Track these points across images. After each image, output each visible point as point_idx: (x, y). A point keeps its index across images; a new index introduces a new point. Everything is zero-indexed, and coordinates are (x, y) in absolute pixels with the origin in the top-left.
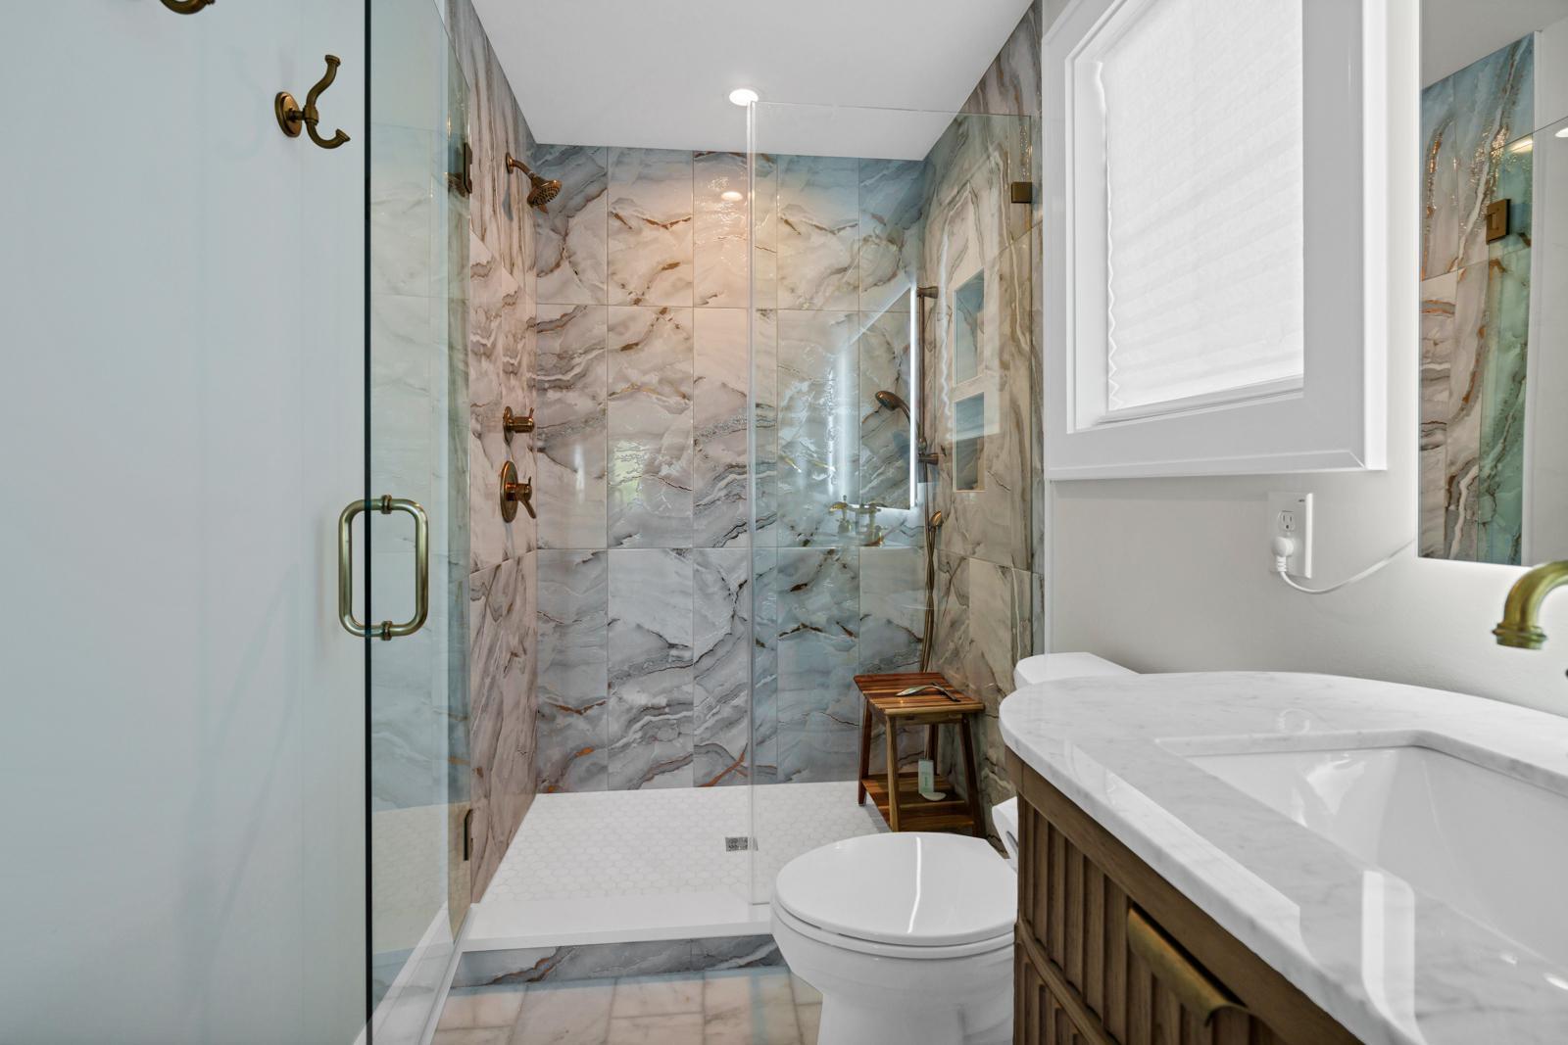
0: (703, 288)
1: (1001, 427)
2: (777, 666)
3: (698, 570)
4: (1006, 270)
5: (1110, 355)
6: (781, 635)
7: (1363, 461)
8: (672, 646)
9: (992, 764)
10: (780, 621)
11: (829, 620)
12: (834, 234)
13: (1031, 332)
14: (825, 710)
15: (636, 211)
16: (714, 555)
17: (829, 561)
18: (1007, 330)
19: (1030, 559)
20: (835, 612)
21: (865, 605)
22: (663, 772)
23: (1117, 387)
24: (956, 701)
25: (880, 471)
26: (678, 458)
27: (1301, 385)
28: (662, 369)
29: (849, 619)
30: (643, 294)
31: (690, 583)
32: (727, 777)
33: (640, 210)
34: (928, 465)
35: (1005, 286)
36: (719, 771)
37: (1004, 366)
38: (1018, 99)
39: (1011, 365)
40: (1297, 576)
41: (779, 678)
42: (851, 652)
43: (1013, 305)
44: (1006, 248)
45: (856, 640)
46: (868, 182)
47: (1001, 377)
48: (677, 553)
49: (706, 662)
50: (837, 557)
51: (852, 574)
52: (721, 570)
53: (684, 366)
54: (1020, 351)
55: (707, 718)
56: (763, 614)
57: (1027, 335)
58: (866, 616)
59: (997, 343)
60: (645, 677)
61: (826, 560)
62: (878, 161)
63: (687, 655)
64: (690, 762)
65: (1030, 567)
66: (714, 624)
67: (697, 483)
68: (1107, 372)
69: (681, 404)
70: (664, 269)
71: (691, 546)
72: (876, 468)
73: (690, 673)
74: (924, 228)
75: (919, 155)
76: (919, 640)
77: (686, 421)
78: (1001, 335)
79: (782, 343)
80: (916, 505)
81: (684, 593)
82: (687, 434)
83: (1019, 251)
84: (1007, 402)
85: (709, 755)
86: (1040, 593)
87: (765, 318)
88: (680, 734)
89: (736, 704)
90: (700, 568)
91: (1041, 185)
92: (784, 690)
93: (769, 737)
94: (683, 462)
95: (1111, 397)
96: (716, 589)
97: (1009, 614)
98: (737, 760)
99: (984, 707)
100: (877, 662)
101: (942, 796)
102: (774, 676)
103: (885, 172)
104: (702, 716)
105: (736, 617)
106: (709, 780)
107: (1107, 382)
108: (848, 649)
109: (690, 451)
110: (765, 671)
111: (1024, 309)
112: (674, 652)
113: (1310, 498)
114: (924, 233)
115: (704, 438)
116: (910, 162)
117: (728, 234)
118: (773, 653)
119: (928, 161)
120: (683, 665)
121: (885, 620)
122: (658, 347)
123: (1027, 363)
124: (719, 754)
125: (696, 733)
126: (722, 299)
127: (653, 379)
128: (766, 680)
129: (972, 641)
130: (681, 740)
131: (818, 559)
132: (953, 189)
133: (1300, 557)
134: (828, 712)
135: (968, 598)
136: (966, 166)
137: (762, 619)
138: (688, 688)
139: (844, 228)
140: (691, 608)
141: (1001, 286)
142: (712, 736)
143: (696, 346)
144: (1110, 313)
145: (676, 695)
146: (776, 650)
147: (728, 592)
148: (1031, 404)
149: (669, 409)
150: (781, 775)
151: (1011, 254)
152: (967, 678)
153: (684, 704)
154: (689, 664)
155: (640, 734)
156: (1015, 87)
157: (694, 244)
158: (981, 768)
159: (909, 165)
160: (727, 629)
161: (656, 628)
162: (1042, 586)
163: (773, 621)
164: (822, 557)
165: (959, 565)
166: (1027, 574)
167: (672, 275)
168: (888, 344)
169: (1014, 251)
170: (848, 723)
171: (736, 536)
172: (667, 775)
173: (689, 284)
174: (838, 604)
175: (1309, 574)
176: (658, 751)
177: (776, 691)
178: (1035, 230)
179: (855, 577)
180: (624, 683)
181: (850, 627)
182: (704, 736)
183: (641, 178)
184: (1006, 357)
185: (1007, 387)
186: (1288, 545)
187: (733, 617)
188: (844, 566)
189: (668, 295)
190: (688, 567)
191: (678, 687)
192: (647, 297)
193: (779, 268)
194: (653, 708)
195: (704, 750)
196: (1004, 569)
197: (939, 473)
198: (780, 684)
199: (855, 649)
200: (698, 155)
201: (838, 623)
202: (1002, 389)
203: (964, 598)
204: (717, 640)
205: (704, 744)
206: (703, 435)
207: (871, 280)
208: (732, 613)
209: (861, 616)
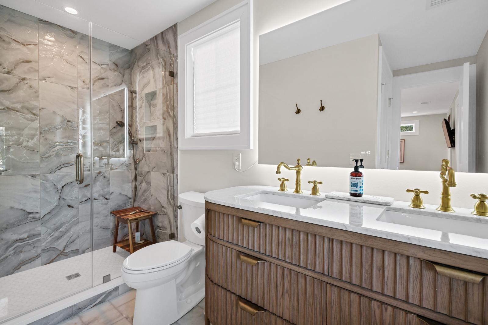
0: (43, 74)
1: (163, 135)
2: (79, 214)
3: (42, 183)
4: (165, 93)
5: (194, 120)
6: (80, 203)
7: (250, 147)
8: (30, 213)
9: (160, 227)
10: (79, 198)
11: (99, 196)
12: (100, 66)
13: (174, 111)
14: (98, 226)
15: (7, 34)
16: (50, 176)
17: (99, 176)
18: (165, 109)
19: (173, 170)
20: (102, 193)
21: (112, 189)
22: (26, 264)
23: (196, 128)
24: (148, 212)
25: (117, 146)
26: (32, 139)
27: (239, 132)
28: (23, 103)
29: (106, 194)
30: (12, 70)
31: (39, 188)
32: (57, 258)
33: (9, 34)
34: (134, 145)
35: (164, 97)
36: (54, 257)
37: (164, 119)
38: (169, 47)
39: (167, 118)
40: (238, 169)
41: (80, 218)
42: (107, 205)
43: (167, 103)
44: (165, 87)
45: (109, 201)
46: (112, 52)
47: (163, 122)
48: (32, 176)
49: (48, 217)
50: (102, 174)
51: (107, 180)
52: (54, 182)
53: (35, 103)
54: (170, 115)
55: (48, 238)
56: (73, 196)
57: (172, 112)
58: (112, 193)
59: (161, 112)
60: (15, 228)
61: (98, 175)
62: (115, 46)
63: (37, 216)
64: (40, 257)
65: (173, 173)
66: (51, 202)
67: (42, 149)
68: (194, 124)
69: (33, 118)
70: (23, 62)
71: (39, 173)
72: (115, 145)
73: (39, 222)
74: (131, 71)
75: (130, 48)
76: (130, 198)
77: (36, 124)
78: (163, 110)
79: (79, 100)
80: (127, 157)
81: (36, 192)
82: (36, 130)
83: (170, 88)
84: (165, 129)
85: (49, 252)
86: (177, 179)
87: (72, 90)
88: (34, 247)
89: (61, 231)
90: (43, 182)
91: (177, 73)
92: (82, 222)
93: (76, 239)
94: (35, 140)
95: (194, 130)
96: (51, 189)
97: (166, 186)
98: (62, 250)
99: (157, 213)
100: (116, 207)
101: (143, 241)
102: (77, 218)
103: (118, 50)
104: (45, 238)
105: (61, 199)
106: (49, 261)
107: (194, 127)
108: (106, 204)
109: (38, 137)
110: (73, 216)
111: (171, 104)
112: (31, 216)
113: (240, 154)
114: (131, 73)
115: (44, 132)
116: (126, 49)
117: (56, 55)
118: (77, 209)
119: (132, 51)
120: (36, 220)
121: (118, 193)
122: (22, 93)
123: (172, 119)
124: (54, 250)
125: (42, 245)
126: (53, 79)
127: (18, 106)
128: (74, 220)
129: (152, 195)
130: (35, 249)
131: (94, 175)
132: (144, 63)
133: (239, 166)
134: (99, 226)
135: (150, 183)
136: (149, 58)
137: (73, 198)
138: (39, 228)
139: (104, 65)
140: (40, 197)
141: (163, 97)
142: (51, 244)
143: (41, 95)
144: (194, 110)
145: (32, 232)
146: (78, 208)
147: (57, 190)
148: (173, 130)
149: (27, 119)
150: (80, 251)
151: (167, 89)
152: (150, 206)
153: (36, 235)
154: (39, 219)
155: (13, 252)
156: (168, 44)
157: (39, 55)
158: (156, 229)
159: (125, 50)
160: (56, 203)
161: (21, 207)
162: (177, 177)
163: (77, 198)
164: (96, 174)
165: (147, 174)
166: (172, 175)
167: (28, 66)
168: (119, 105)
169: (167, 88)
170: (106, 228)
171: (61, 169)
172: (28, 265)
173: (37, 71)
174: (102, 190)
175: (240, 169)
176: (23, 256)
177: (78, 223)
178: (175, 85)
179: (108, 180)
180: (4, 232)
181: (107, 197)
182: (46, 245)
183: (9, 20)
184: (165, 116)
185: (165, 124)
186: (237, 163)
187: (59, 199)
188: (105, 177)
189: (25, 73)
190: (37, 182)
191: (33, 229)
192: (14, 72)
193: (78, 73)
194: (20, 240)
195: (46, 251)
196: (164, 174)
197: (138, 147)
198: (80, 220)
199: (109, 204)
200: (41, 21)
201: (102, 196)
202: (163, 124)
203: (149, 183)
204: (53, 208)
205: (46, 248)
206: (44, 131)
207: (113, 84)
208: (59, 197)
209: (111, 193)
